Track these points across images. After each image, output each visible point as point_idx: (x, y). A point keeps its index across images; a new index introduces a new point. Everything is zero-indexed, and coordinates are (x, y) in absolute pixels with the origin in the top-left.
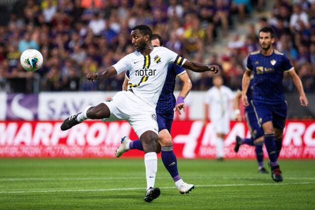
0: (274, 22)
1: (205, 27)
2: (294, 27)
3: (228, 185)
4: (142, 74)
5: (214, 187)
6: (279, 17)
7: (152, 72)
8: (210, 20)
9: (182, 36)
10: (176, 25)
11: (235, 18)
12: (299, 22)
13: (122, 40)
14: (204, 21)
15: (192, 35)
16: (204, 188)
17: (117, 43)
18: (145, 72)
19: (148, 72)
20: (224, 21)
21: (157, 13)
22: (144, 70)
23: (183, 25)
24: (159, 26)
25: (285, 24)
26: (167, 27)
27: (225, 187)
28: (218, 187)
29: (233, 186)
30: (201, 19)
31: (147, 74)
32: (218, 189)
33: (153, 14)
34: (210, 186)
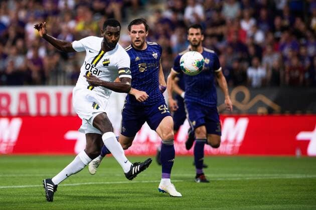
0: (168, 14)
1: (97, 20)
2: (189, 20)
3: (121, 182)
4: (87, 68)
5: (107, 185)
6: (173, 9)
7: (97, 72)
8: (102, 12)
9: (74, 29)
10: (68, 17)
11: (128, 10)
12: (195, 14)
13: (12, 33)
14: (97, 14)
15: (84, 28)
16: (97, 185)
17: (7, 36)
18: (91, 67)
19: (93, 69)
20: (118, 13)
21: (48, 5)
22: (91, 65)
23: (75, 18)
24: (50, 18)
25: (180, 17)
26: (58, 19)
27: (118, 184)
28: (111, 184)
29: (126, 184)
30: (94, 11)
31: (92, 71)
32: (111, 186)
33: (43, 6)
34: (102, 183)
